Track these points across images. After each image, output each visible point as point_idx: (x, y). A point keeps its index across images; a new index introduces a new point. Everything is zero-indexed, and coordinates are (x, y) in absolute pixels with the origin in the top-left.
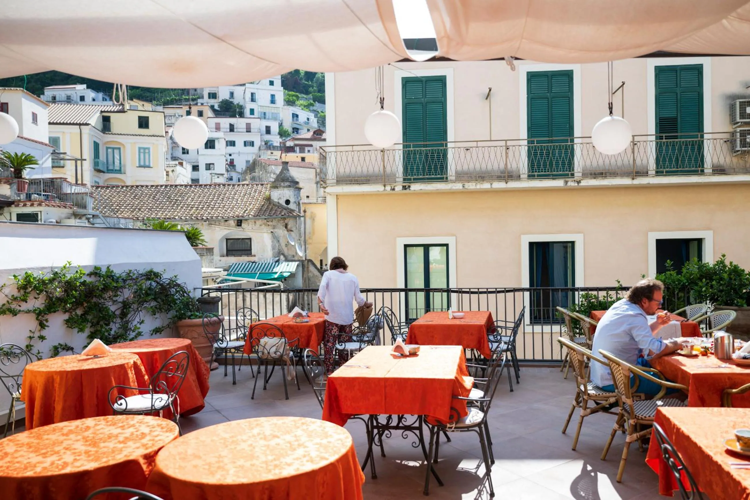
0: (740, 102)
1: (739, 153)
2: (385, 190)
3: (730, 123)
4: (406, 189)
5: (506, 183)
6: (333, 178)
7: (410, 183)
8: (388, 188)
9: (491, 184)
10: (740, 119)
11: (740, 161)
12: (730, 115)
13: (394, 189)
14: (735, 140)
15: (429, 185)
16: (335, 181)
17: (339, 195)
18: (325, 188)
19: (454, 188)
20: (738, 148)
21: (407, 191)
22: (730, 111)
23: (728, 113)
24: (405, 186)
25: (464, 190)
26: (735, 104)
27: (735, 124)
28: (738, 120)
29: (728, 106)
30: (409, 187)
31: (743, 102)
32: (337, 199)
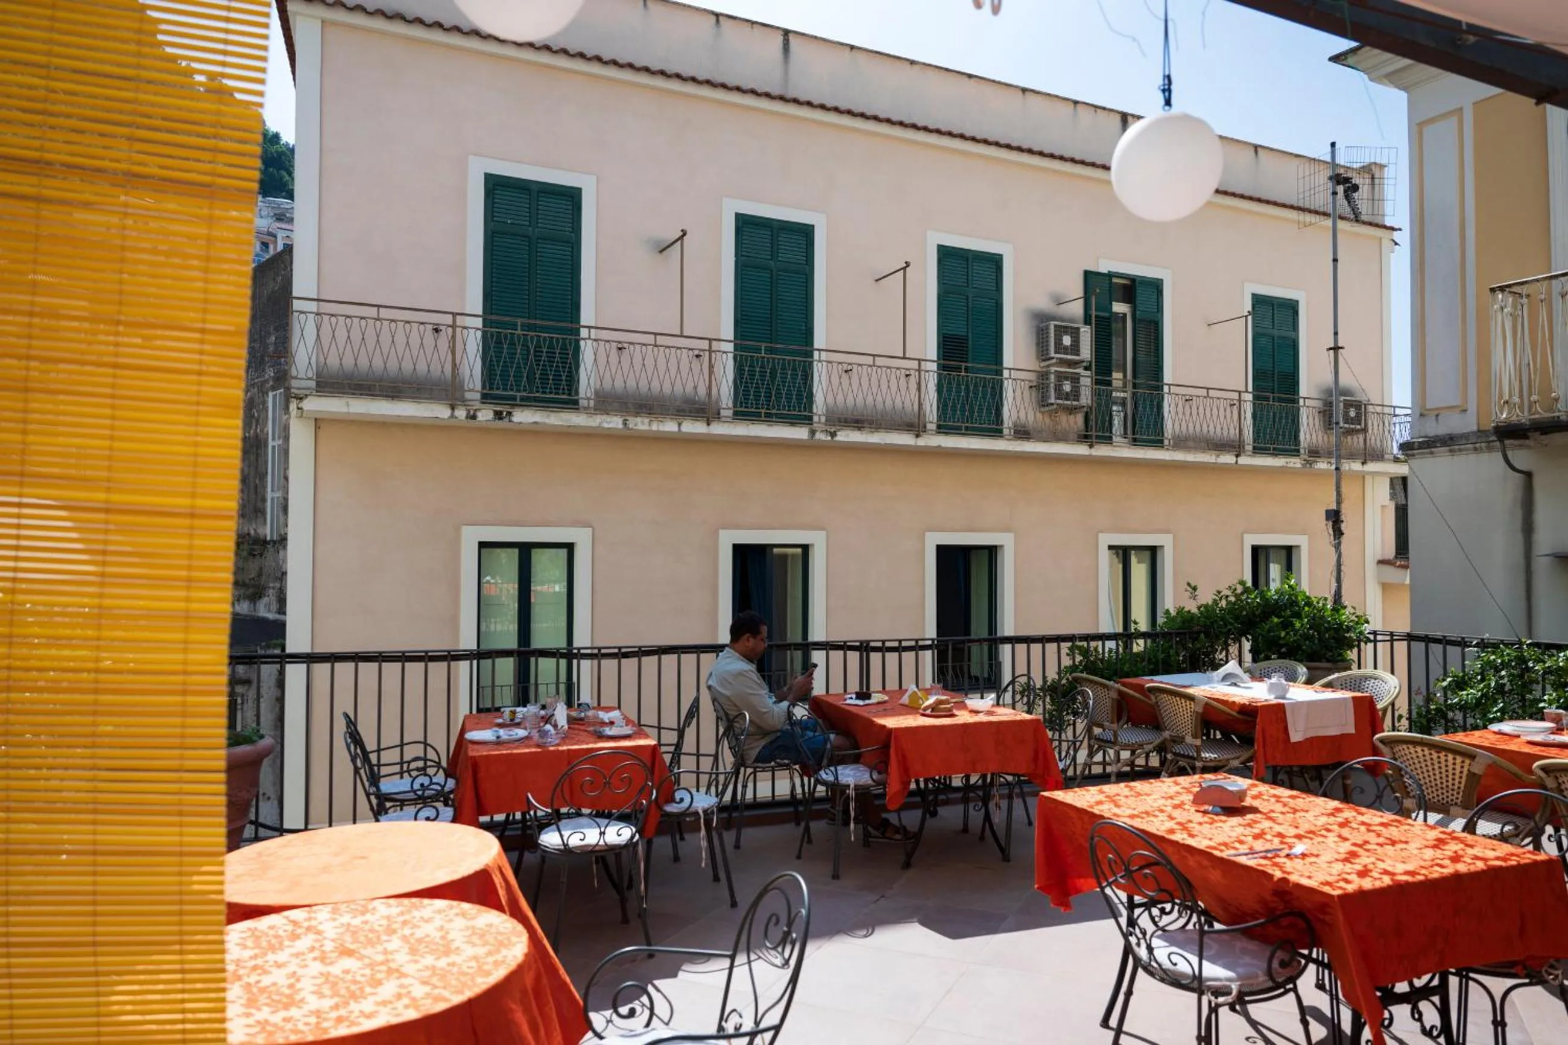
0: (1056, 326)
1: (1052, 407)
2: (452, 416)
3: (1038, 358)
4: (501, 419)
5: (708, 424)
6: (310, 375)
7: (513, 406)
8: (461, 413)
9: (680, 425)
10: (1056, 352)
11: (1047, 420)
12: (1038, 344)
13: (474, 417)
14: (1048, 387)
15: (553, 415)
16: (313, 384)
17: (323, 420)
18: (301, 399)
19: (606, 425)
20: (1052, 400)
21: (503, 424)
22: (1038, 338)
23: (1034, 341)
24: (501, 412)
25: (628, 432)
26: (1047, 327)
27: (1044, 360)
28: (1053, 355)
29: (1034, 330)
30: (509, 414)
31: (1060, 326)
32: (317, 428)
